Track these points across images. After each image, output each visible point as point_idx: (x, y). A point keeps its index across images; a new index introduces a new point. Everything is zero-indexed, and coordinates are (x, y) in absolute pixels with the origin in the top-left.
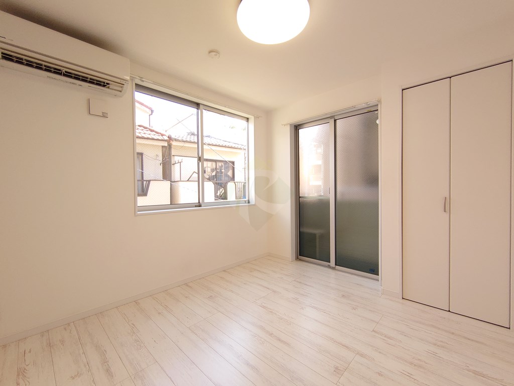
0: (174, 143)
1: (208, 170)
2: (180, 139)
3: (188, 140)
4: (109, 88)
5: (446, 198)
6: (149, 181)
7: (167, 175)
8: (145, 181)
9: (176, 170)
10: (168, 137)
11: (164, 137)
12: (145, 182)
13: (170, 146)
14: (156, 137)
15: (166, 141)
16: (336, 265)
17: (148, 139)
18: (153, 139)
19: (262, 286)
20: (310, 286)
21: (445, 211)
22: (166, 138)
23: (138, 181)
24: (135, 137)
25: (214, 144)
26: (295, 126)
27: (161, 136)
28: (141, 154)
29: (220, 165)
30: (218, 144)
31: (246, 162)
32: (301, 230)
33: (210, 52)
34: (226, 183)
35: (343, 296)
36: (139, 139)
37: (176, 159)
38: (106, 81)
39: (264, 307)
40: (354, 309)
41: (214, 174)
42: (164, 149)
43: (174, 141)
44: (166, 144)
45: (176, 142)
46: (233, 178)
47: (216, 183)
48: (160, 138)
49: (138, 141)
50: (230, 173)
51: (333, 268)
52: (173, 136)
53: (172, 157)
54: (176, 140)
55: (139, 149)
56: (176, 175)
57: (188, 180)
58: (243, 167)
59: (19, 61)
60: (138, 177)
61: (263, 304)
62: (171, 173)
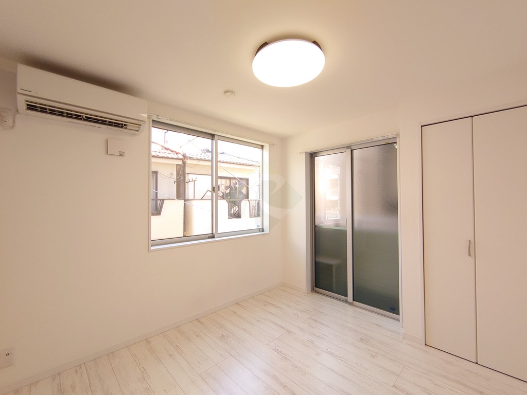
0: (188, 162)
1: (222, 188)
2: (195, 157)
3: (203, 158)
4: (126, 128)
5: (470, 241)
6: (163, 200)
7: (180, 194)
8: (159, 200)
9: (189, 188)
10: (183, 156)
11: (179, 155)
12: (159, 202)
13: (184, 164)
14: (171, 156)
15: (180, 159)
16: (354, 300)
17: (163, 157)
18: (167, 158)
19: (275, 324)
20: (326, 325)
21: (470, 255)
22: (181, 157)
23: (152, 200)
24: (151, 156)
25: (229, 161)
26: (310, 154)
27: (175, 155)
28: (156, 173)
29: (234, 182)
30: (232, 162)
31: (261, 179)
32: (316, 260)
33: (226, 92)
34: (240, 201)
35: (361, 339)
36: (154, 158)
37: (190, 177)
38: (124, 123)
39: (278, 351)
40: (373, 357)
41: (228, 191)
42: (179, 167)
43: (189, 160)
44: (180, 163)
45: (191, 160)
46: (247, 197)
47: (230, 201)
48: (175, 156)
49: (153, 160)
50: (244, 191)
51: (351, 304)
52: (188, 155)
53: (186, 175)
54: (191, 158)
55: (154, 168)
56: (189, 193)
57: (201, 199)
58: (258, 184)
59: (43, 110)
60: (152, 196)
61: (277, 348)
62: (185, 191)
